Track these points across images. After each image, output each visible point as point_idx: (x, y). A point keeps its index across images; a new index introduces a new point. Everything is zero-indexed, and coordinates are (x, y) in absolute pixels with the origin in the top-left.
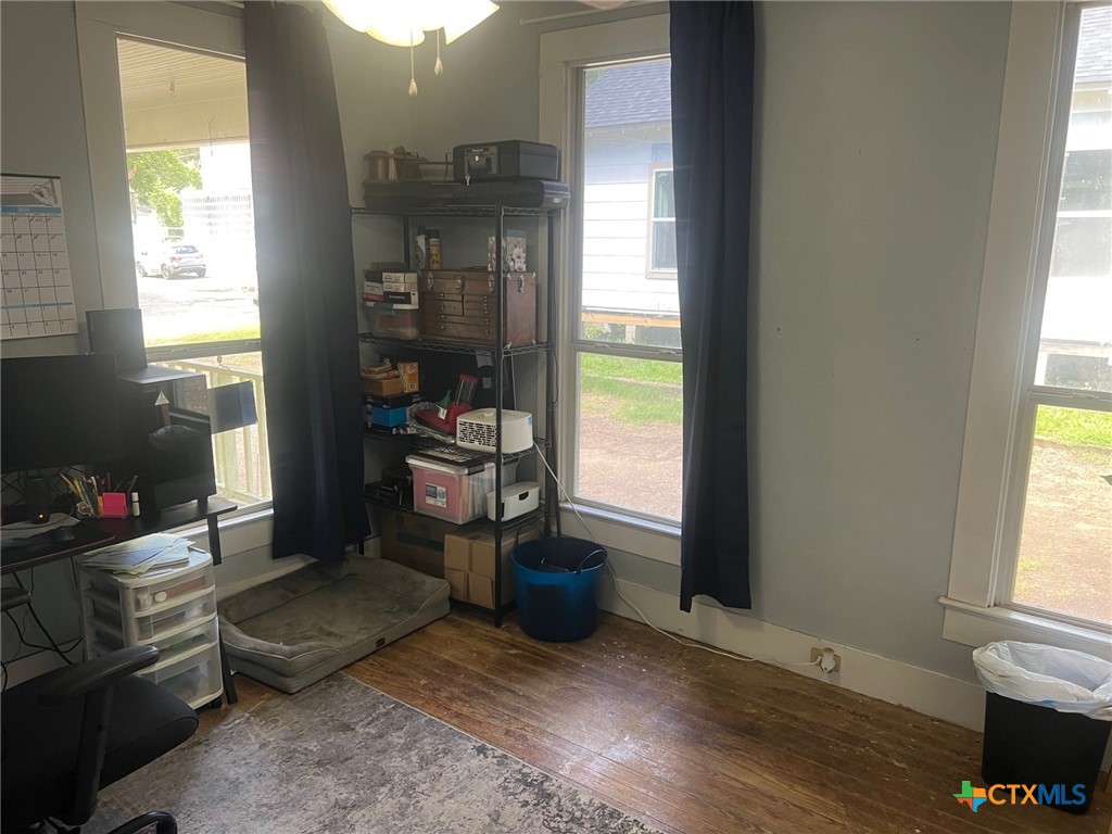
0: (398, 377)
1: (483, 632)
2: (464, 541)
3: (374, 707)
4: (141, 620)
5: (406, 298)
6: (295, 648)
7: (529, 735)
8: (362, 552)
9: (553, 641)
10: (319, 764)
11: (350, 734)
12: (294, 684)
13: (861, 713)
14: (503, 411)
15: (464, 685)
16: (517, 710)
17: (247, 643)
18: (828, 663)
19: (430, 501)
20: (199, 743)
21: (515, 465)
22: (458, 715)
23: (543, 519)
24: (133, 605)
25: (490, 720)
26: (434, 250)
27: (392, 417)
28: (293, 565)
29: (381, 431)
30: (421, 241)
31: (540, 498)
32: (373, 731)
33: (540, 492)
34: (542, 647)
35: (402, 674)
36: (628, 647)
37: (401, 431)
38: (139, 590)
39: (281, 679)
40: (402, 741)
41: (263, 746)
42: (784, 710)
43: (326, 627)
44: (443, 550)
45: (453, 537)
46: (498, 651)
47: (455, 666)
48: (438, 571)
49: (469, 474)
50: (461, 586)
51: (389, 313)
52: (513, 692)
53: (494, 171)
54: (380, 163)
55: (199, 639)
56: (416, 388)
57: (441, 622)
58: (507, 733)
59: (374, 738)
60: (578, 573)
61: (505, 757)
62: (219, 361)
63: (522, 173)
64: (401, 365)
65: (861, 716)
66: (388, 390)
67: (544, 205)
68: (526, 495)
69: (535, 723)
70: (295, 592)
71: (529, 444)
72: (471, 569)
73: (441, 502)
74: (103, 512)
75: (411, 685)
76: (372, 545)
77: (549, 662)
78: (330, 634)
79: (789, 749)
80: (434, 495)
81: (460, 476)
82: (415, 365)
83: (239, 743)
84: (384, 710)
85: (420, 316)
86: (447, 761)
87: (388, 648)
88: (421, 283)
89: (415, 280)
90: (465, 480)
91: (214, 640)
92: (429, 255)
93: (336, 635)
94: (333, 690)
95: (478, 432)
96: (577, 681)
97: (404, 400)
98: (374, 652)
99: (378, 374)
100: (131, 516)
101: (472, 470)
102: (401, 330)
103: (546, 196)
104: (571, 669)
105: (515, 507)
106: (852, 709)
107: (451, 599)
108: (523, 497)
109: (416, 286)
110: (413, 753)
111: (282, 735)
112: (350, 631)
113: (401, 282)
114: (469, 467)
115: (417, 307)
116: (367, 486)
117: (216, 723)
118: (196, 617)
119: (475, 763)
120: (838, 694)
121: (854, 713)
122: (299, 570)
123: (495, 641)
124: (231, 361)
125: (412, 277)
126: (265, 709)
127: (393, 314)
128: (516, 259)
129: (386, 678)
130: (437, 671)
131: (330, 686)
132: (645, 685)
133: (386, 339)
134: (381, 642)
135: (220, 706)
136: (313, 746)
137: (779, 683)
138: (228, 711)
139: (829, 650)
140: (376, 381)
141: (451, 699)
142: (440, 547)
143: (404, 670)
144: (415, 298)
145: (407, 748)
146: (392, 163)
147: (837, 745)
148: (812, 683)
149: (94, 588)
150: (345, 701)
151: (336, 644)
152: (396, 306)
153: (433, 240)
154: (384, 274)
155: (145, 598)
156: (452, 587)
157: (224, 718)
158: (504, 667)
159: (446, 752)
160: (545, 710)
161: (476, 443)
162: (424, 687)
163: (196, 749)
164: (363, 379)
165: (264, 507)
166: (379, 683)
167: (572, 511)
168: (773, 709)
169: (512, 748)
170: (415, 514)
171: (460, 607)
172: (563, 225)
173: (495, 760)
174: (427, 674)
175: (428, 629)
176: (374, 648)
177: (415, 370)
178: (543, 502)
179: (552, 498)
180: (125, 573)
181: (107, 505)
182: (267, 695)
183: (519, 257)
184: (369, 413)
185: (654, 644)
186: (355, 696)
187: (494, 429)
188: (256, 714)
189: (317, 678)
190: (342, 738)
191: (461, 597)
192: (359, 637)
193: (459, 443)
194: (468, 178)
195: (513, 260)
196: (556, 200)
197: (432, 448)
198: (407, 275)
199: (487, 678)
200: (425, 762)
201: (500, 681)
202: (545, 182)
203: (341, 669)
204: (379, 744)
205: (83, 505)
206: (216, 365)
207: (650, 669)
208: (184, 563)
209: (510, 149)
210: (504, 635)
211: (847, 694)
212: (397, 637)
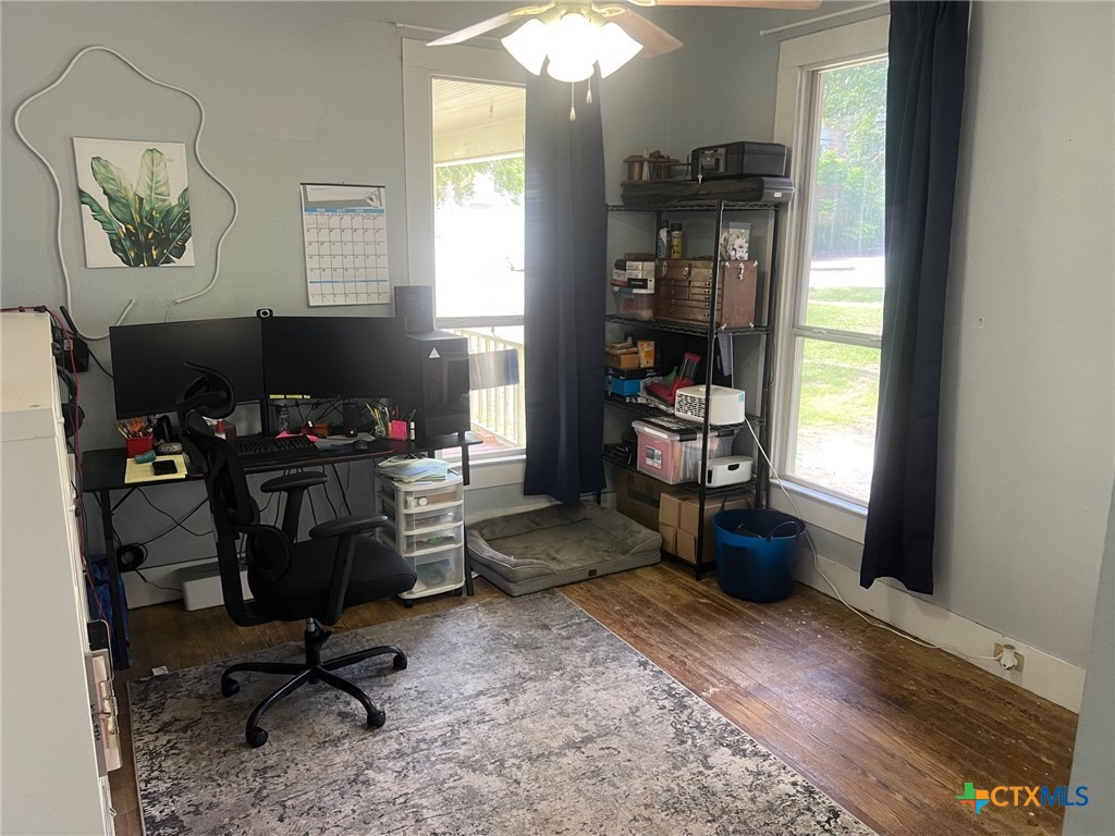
0: (637, 353)
1: (684, 582)
2: (675, 500)
3: (572, 617)
4: (408, 516)
5: (643, 284)
6: (520, 561)
7: (688, 662)
8: (599, 502)
9: (743, 599)
10: (516, 646)
11: (546, 632)
12: (516, 589)
13: (1032, 712)
14: (712, 387)
15: (650, 617)
16: (686, 643)
17: (487, 552)
18: (1008, 659)
19: (649, 462)
20: (439, 616)
21: (731, 439)
22: (636, 636)
23: (755, 492)
24: (402, 505)
25: (661, 646)
26: (676, 242)
27: (627, 386)
28: (540, 503)
29: (618, 399)
30: (663, 233)
31: (753, 472)
32: (564, 634)
33: (753, 466)
34: (732, 602)
35: (604, 600)
36: (813, 616)
37: (634, 401)
38: (408, 493)
39: (507, 583)
40: (583, 645)
41: (481, 627)
42: (946, 693)
43: (553, 554)
44: (658, 507)
45: (667, 496)
46: (691, 598)
47: (648, 601)
48: (653, 525)
49: (681, 441)
50: (670, 539)
51: (628, 297)
52: (689, 629)
53: (722, 169)
54: (637, 166)
55: (449, 540)
56: (651, 364)
57: (649, 568)
58: (671, 657)
59: (563, 638)
60: (769, 540)
61: (661, 673)
62: (493, 331)
63: (745, 171)
64: (640, 343)
65: (1030, 715)
66: (626, 363)
67: (764, 198)
68: (736, 467)
69: (698, 655)
70: (538, 524)
71: (741, 418)
72: (679, 526)
73: (656, 463)
74: (391, 435)
75: (606, 608)
76: (609, 498)
77: (731, 614)
78: (554, 559)
79: (932, 724)
80: (652, 457)
81: (673, 441)
82: (652, 343)
83: (466, 621)
84: (577, 621)
85: (655, 299)
86: (613, 665)
87: (599, 580)
88: (658, 270)
89: (653, 268)
90: (677, 445)
91: (460, 542)
92: (670, 246)
93: (558, 560)
94: (545, 600)
95: (691, 403)
96: (751, 632)
97: (640, 373)
98: (587, 580)
99: (619, 349)
100: (409, 439)
101: (684, 437)
102: (639, 312)
103: (766, 191)
104: (751, 623)
105: (722, 475)
106: (1023, 708)
107: (663, 550)
108: (732, 468)
109: (653, 274)
110: (587, 654)
111: (497, 623)
112: (571, 558)
113: (640, 270)
114: (681, 434)
115: (653, 292)
116: (606, 446)
117: (454, 606)
118: (449, 522)
119: (634, 671)
120: (1016, 693)
121: (1024, 711)
122: (543, 509)
123: (691, 590)
124: (502, 332)
125: (650, 265)
126: (491, 603)
127: (633, 297)
128: (738, 249)
129: (588, 599)
130: (632, 603)
131: (544, 597)
132: (814, 647)
133: (626, 319)
134: (592, 573)
135: (461, 595)
136: (516, 634)
137: (955, 673)
138: (465, 599)
139: (1010, 647)
140: (615, 355)
141: (634, 624)
142: (657, 504)
143: (606, 597)
144: (651, 284)
145: (585, 650)
146: (646, 165)
147: (987, 732)
148: (993, 678)
149: (383, 491)
150: (551, 609)
151: (555, 567)
152: (635, 291)
153: (675, 233)
154: (628, 263)
155: (411, 499)
156: (664, 539)
157: (461, 604)
158: (691, 610)
159: (614, 659)
160: (711, 647)
161: (689, 413)
162: (617, 612)
163: (436, 619)
164: (607, 353)
165: (519, 453)
166: (583, 602)
167: (779, 487)
168: (934, 690)
169: (670, 669)
170: (638, 472)
171: (668, 558)
172: (791, 218)
173: (651, 673)
174: (623, 603)
175: (638, 571)
176: (587, 576)
177: (652, 348)
178: (755, 476)
179: (763, 473)
180: (401, 481)
181: (394, 429)
182: (496, 595)
183: (741, 247)
184: (610, 383)
185: (841, 617)
186: (560, 609)
187: (704, 402)
188: (484, 605)
189: (535, 589)
190: (538, 634)
191: (670, 550)
192: (575, 565)
193: (677, 413)
194: (700, 177)
195: (734, 249)
196: (778, 195)
197: (655, 416)
198: (645, 263)
199: (671, 615)
200: (595, 662)
201: (682, 620)
202: (765, 179)
203: (557, 587)
204: (565, 643)
205: (379, 428)
206: (490, 334)
207: (824, 636)
208: (442, 479)
209: (737, 150)
210: (700, 587)
211: (1025, 694)
212: (608, 572)
